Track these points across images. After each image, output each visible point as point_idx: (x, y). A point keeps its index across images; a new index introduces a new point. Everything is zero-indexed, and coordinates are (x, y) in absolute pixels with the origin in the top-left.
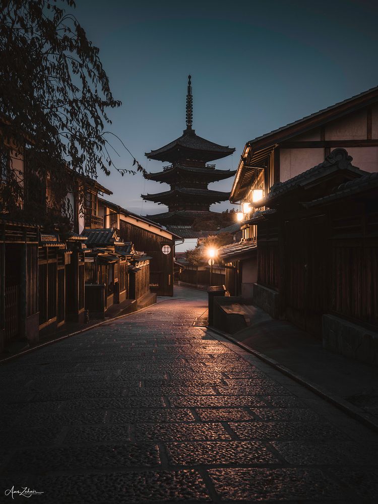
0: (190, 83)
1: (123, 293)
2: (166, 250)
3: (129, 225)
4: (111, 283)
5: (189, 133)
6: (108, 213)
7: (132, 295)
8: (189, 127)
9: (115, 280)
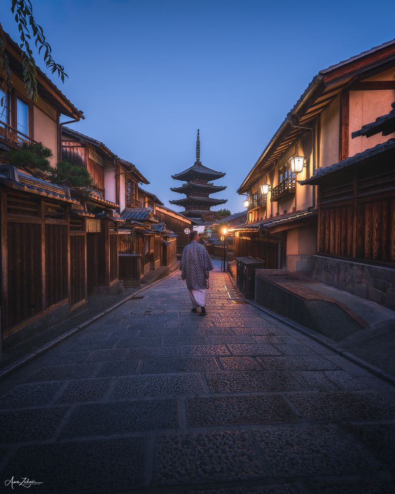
0: (198, 134)
1: (157, 262)
2: (187, 231)
3: (162, 214)
4: (148, 253)
5: (198, 163)
6: (146, 200)
7: (164, 262)
8: (198, 160)
9: (151, 251)
